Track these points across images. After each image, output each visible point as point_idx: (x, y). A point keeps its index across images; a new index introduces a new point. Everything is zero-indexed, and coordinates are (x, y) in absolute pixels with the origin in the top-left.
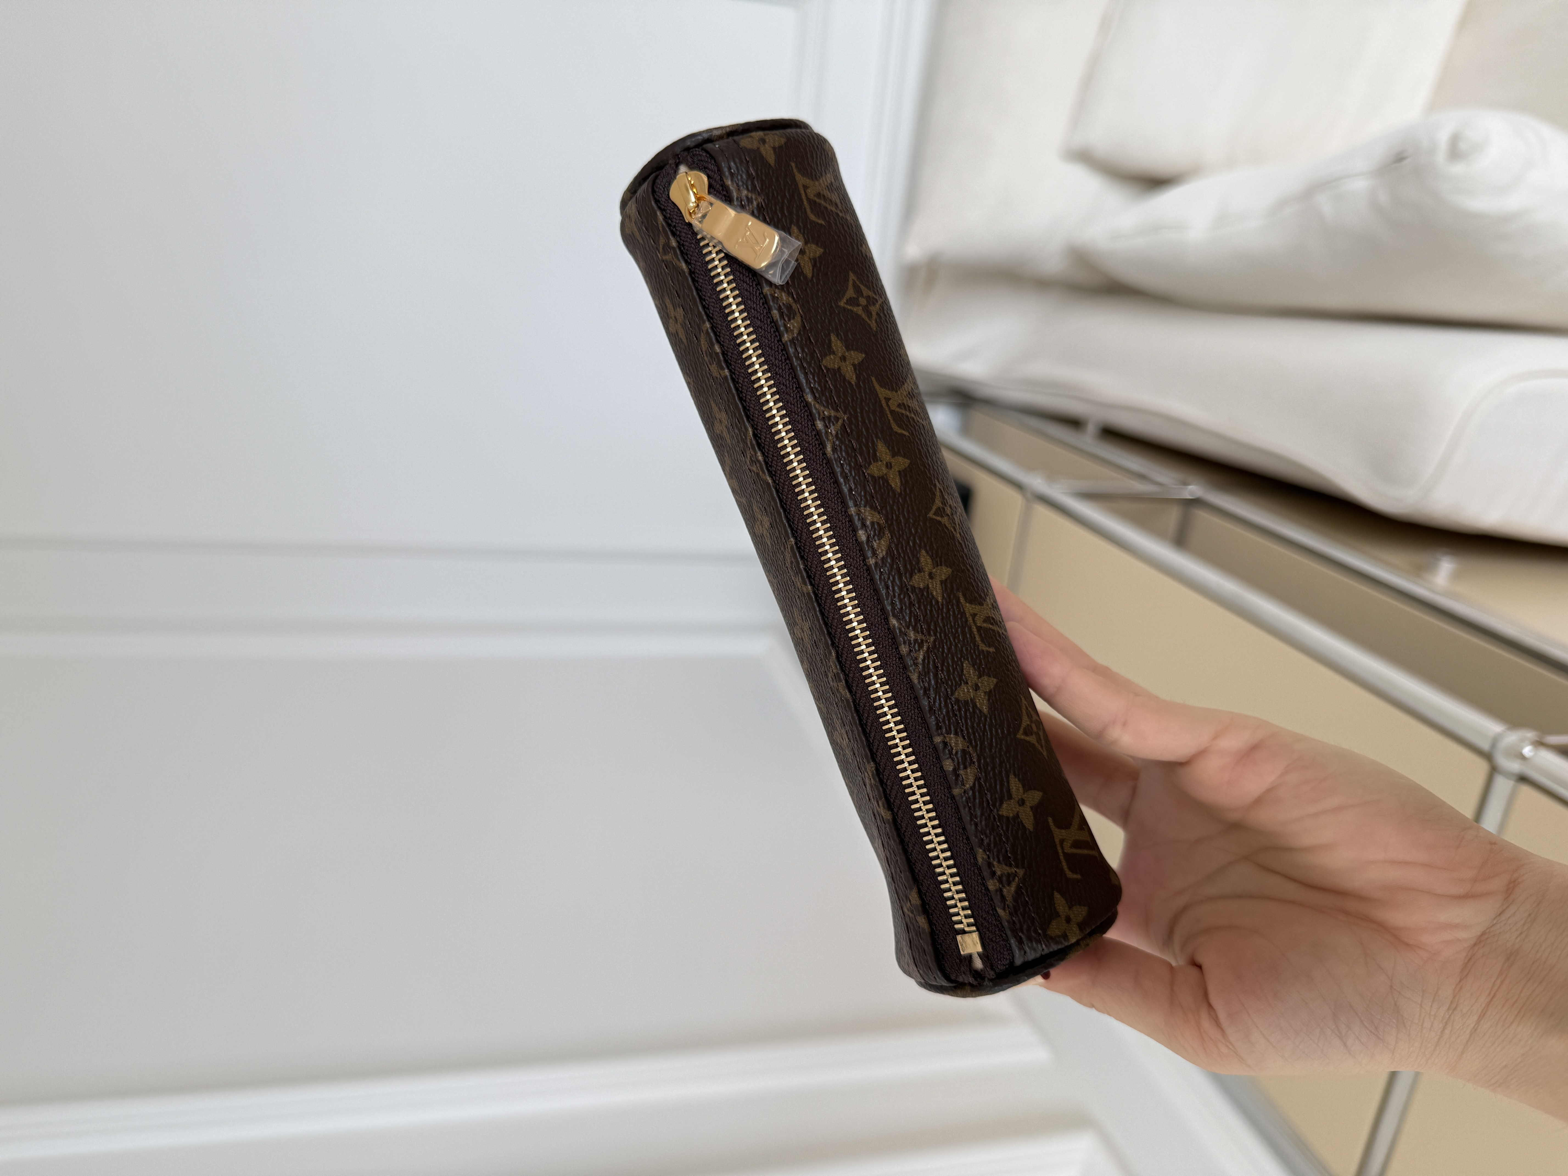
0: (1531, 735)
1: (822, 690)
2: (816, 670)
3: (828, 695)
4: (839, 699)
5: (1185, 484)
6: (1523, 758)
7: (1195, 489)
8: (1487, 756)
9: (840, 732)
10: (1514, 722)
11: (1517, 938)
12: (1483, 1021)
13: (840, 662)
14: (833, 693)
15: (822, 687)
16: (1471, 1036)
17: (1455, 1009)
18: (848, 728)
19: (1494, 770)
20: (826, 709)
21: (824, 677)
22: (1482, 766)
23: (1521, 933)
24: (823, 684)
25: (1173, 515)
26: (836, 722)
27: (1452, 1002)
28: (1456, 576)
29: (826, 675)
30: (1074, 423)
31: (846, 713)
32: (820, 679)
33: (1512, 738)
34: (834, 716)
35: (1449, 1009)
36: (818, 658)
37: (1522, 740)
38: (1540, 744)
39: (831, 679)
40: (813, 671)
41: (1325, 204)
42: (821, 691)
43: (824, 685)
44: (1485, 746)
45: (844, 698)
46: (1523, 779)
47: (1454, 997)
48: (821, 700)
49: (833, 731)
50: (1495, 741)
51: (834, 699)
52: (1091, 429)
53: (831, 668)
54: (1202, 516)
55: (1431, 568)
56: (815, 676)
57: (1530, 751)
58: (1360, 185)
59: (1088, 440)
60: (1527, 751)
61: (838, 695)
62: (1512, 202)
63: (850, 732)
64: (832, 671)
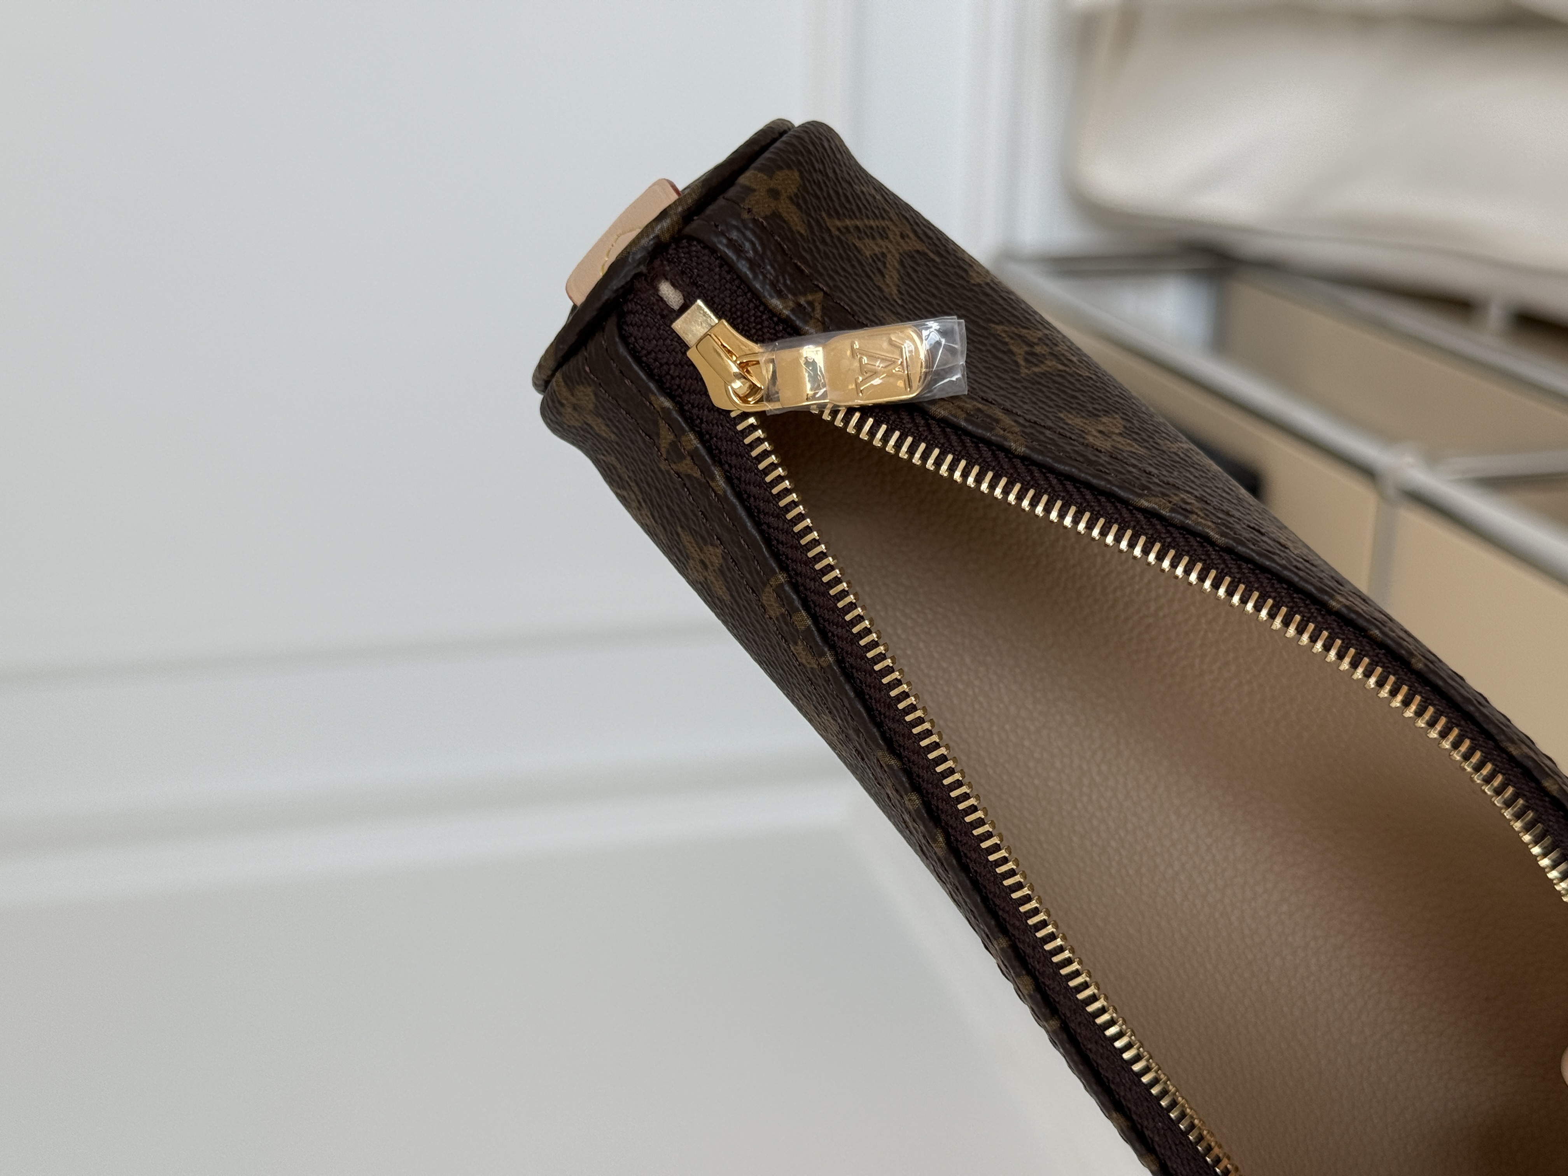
1: (1191, 473)
2: (1224, 495)
3: (1176, 473)
4: (1151, 486)
9: (1114, 437)
13: (1195, 534)
14: (1168, 484)
15: (1196, 477)
18: (1104, 459)
20: (1164, 448)
21: (1204, 494)
24: (1198, 482)
26: (1132, 446)
29: (1200, 499)
31: (1123, 477)
32: (1207, 487)
34: (1142, 451)
36: (1237, 514)
39: (1189, 501)
40: (1227, 490)
42: (1192, 470)
43: (1193, 482)
45: (1146, 495)
48: (1182, 455)
49: (1128, 425)
51: (1162, 478)
53: (1202, 515)
56: (1218, 486)
61: (1157, 489)
63: (1094, 458)
64: (1197, 514)
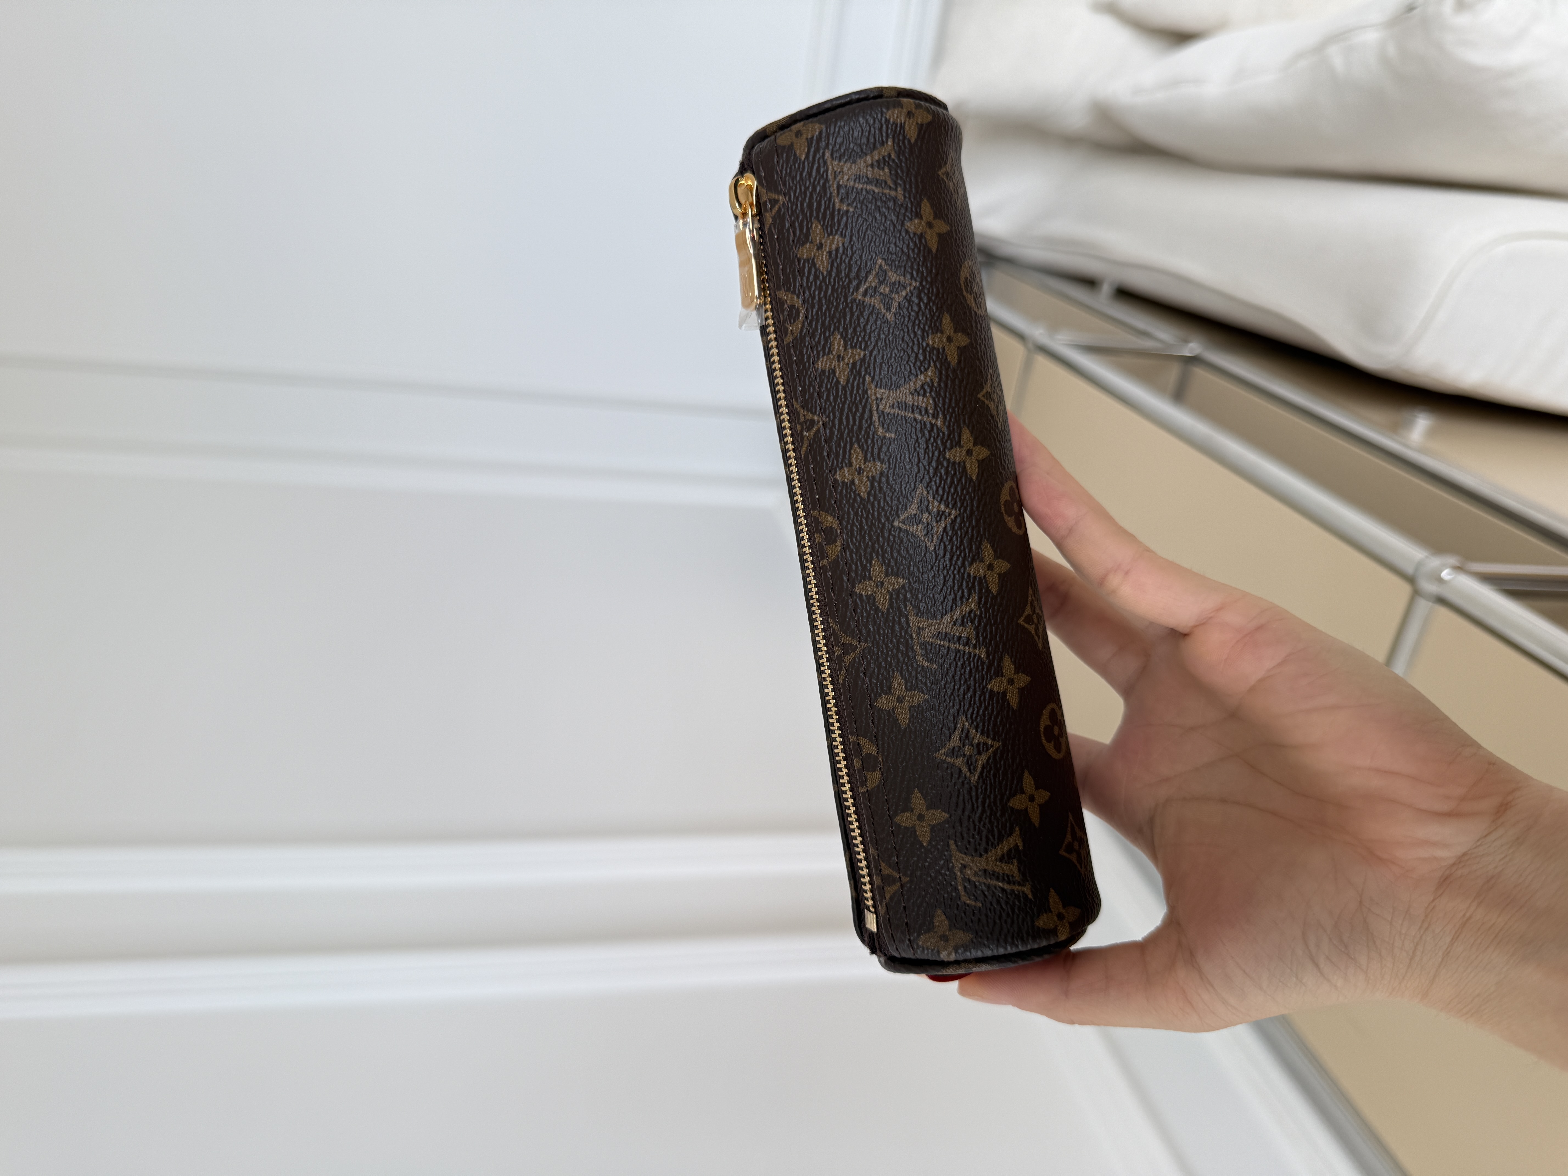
0: (1453, 560)
5: (1186, 341)
6: (1441, 581)
7: (1194, 347)
8: (1411, 580)
10: (1437, 547)
11: (1500, 861)
12: (1456, 944)
16: (1443, 959)
17: (1427, 929)
19: (1416, 592)
22: (1405, 589)
23: (1505, 857)
25: (1174, 372)
27: (1423, 921)
28: (1431, 433)
30: (1089, 282)
33: (1435, 562)
35: (1420, 928)
37: (1444, 566)
38: (1459, 569)
41: (1336, 57)
44: (1409, 569)
46: (1442, 601)
47: (1426, 916)
50: (1419, 565)
52: (1106, 289)
54: (1200, 373)
55: (1408, 425)
57: (1449, 574)
58: (1371, 37)
59: (1103, 299)
60: (1446, 574)
62: (1516, 57)
